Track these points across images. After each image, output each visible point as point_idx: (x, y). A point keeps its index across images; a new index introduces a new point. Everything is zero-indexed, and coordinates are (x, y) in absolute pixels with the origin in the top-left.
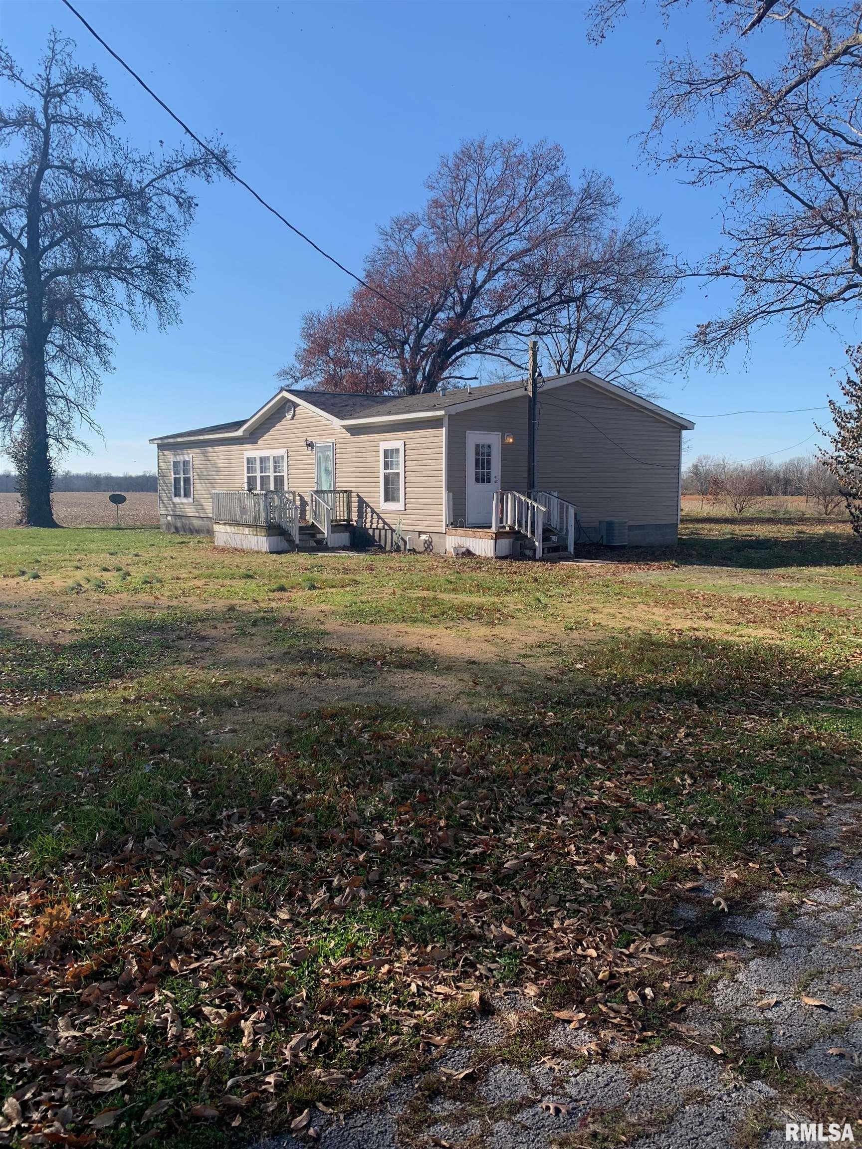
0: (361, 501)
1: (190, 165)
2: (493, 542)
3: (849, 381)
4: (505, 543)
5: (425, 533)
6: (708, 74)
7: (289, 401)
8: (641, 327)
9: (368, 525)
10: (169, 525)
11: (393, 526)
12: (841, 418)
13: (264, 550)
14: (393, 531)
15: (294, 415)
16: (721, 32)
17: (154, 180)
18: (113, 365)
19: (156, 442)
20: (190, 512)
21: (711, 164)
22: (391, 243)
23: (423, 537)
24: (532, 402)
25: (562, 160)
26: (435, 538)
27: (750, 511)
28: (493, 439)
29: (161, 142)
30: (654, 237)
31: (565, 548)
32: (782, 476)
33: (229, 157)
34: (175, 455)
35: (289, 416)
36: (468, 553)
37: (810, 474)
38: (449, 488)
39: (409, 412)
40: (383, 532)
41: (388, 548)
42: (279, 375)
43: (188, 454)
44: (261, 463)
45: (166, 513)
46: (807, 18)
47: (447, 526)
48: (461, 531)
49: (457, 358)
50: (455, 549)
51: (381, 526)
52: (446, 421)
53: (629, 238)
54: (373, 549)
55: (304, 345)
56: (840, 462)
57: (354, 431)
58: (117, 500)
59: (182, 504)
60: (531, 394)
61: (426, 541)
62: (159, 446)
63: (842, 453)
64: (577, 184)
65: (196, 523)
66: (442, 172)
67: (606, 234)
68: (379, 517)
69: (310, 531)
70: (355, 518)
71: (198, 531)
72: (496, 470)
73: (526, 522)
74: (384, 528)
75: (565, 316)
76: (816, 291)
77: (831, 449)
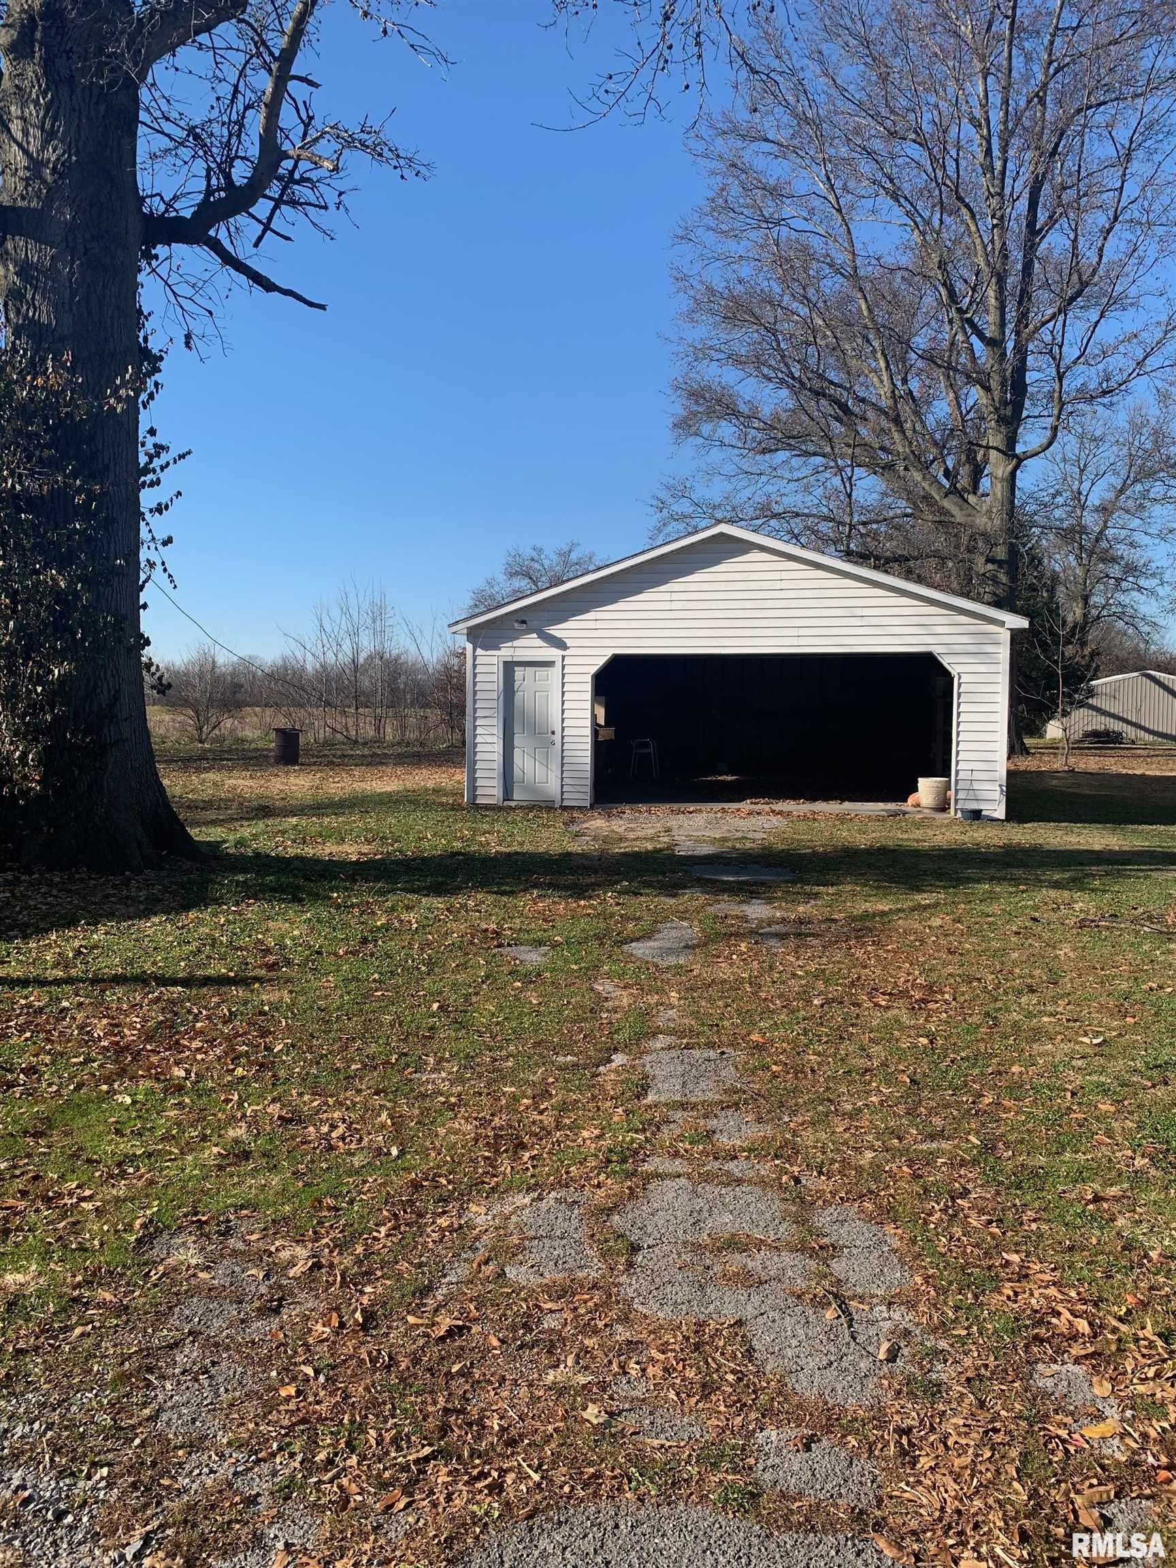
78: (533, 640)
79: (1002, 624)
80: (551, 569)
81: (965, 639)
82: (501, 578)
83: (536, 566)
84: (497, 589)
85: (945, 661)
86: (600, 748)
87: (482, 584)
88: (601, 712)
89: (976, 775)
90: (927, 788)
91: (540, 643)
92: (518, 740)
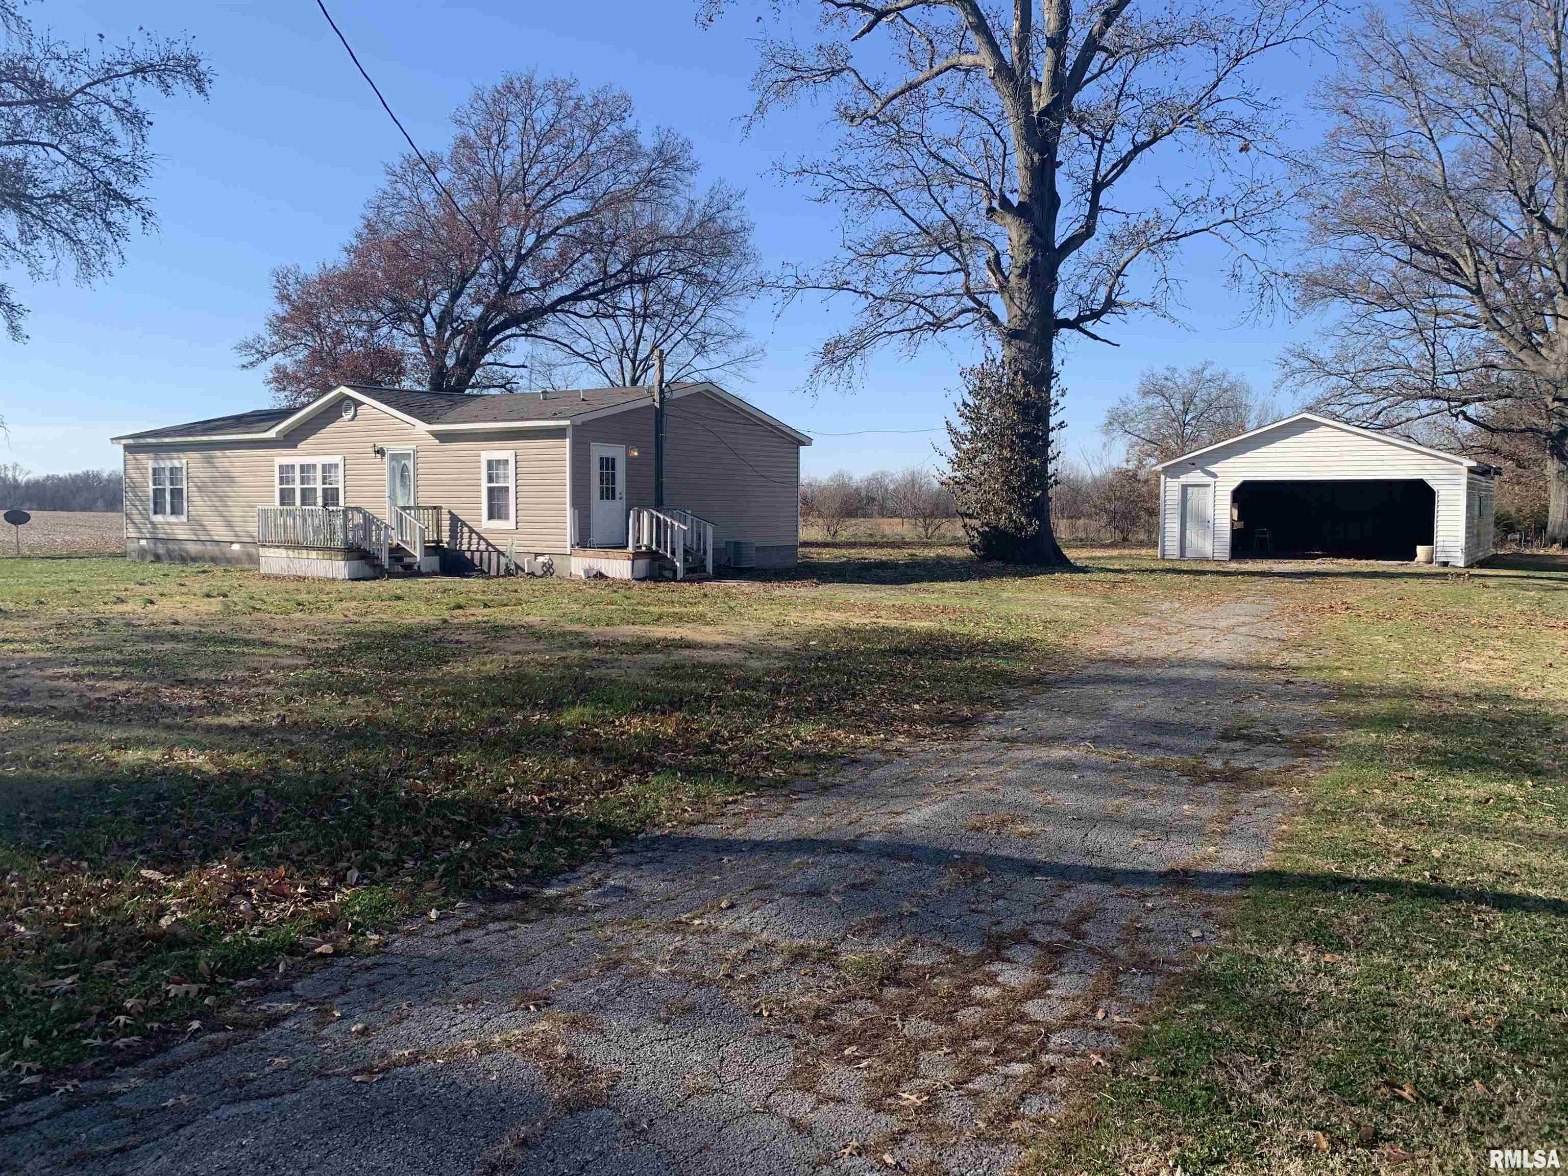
0: (454, 519)
1: (140, 70)
2: (630, 562)
3: (965, 404)
4: (642, 563)
5: (543, 554)
6: (811, 62)
7: (348, 397)
8: (719, 314)
9: (465, 547)
10: (143, 553)
11: (501, 549)
12: (957, 439)
13: (340, 577)
14: (500, 553)
15: (355, 415)
16: (826, 23)
17: (89, 85)
18: (25, 332)
19: (124, 442)
20: (182, 533)
21: (836, 182)
22: (399, 186)
23: (541, 559)
24: (659, 414)
25: (629, 111)
26: (557, 561)
27: (844, 535)
28: (618, 452)
29: (101, 36)
30: (738, 213)
31: (703, 568)
32: (864, 493)
33: (202, 67)
34: (156, 459)
35: (347, 416)
36: (600, 576)
37: (895, 490)
38: (574, 504)
39: (522, 419)
40: (486, 555)
41: (493, 572)
42: (239, 348)
43: (179, 458)
44: (302, 471)
45: (138, 535)
46: (911, 25)
47: (572, 546)
48: (590, 552)
49: (501, 341)
50: (586, 572)
51: (483, 547)
52: (569, 432)
53: (710, 211)
54: (475, 573)
55: (282, 310)
56: (957, 483)
57: (443, 437)
58: (17, 518)
59: (169, 524)
60: (657, 405)
61: (544, 564)
62: (127, 448)
63: (958, 474)
64: (647, 141)
65: (192, 548)
66: (475, 105)
67: (684, 207)
68: (480, 538)
69: (397, 553)
70: (446, 537)
71: (194, 560)
72: (621, 485)
73: (666, 542)
74: (487, 550)
75: (630, 298)
76: (932, 313)
77: (948, 469)
78: (1198, 473)
79: (1461, 464)
80: (1185, 386)
81: (1444, 472)
82: (1135, 397)
83: (1170, 384)
84: (1130, 407)
85: (1430, 484)
86: (1235, 533)
87: (1116, 403)
88: (1236, 513)
89: (1446, 544)
90: (1421, 551)
91: (1202, 474)
92: (1188, 525)
